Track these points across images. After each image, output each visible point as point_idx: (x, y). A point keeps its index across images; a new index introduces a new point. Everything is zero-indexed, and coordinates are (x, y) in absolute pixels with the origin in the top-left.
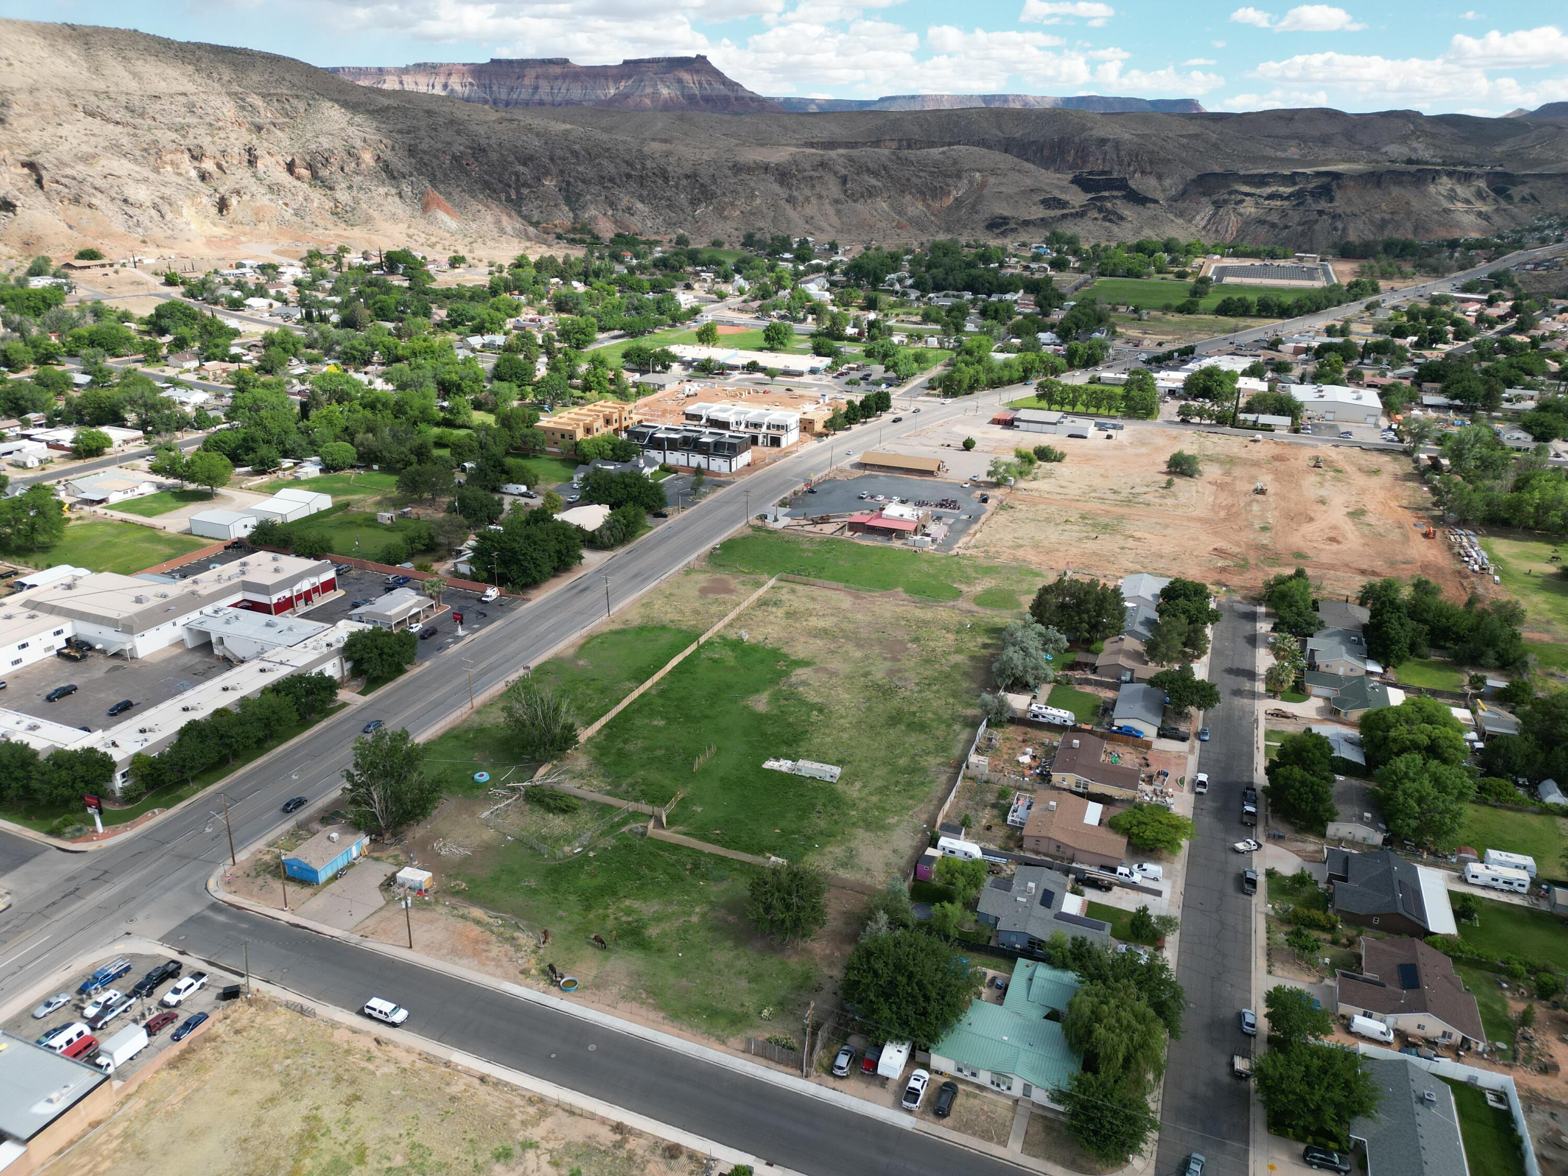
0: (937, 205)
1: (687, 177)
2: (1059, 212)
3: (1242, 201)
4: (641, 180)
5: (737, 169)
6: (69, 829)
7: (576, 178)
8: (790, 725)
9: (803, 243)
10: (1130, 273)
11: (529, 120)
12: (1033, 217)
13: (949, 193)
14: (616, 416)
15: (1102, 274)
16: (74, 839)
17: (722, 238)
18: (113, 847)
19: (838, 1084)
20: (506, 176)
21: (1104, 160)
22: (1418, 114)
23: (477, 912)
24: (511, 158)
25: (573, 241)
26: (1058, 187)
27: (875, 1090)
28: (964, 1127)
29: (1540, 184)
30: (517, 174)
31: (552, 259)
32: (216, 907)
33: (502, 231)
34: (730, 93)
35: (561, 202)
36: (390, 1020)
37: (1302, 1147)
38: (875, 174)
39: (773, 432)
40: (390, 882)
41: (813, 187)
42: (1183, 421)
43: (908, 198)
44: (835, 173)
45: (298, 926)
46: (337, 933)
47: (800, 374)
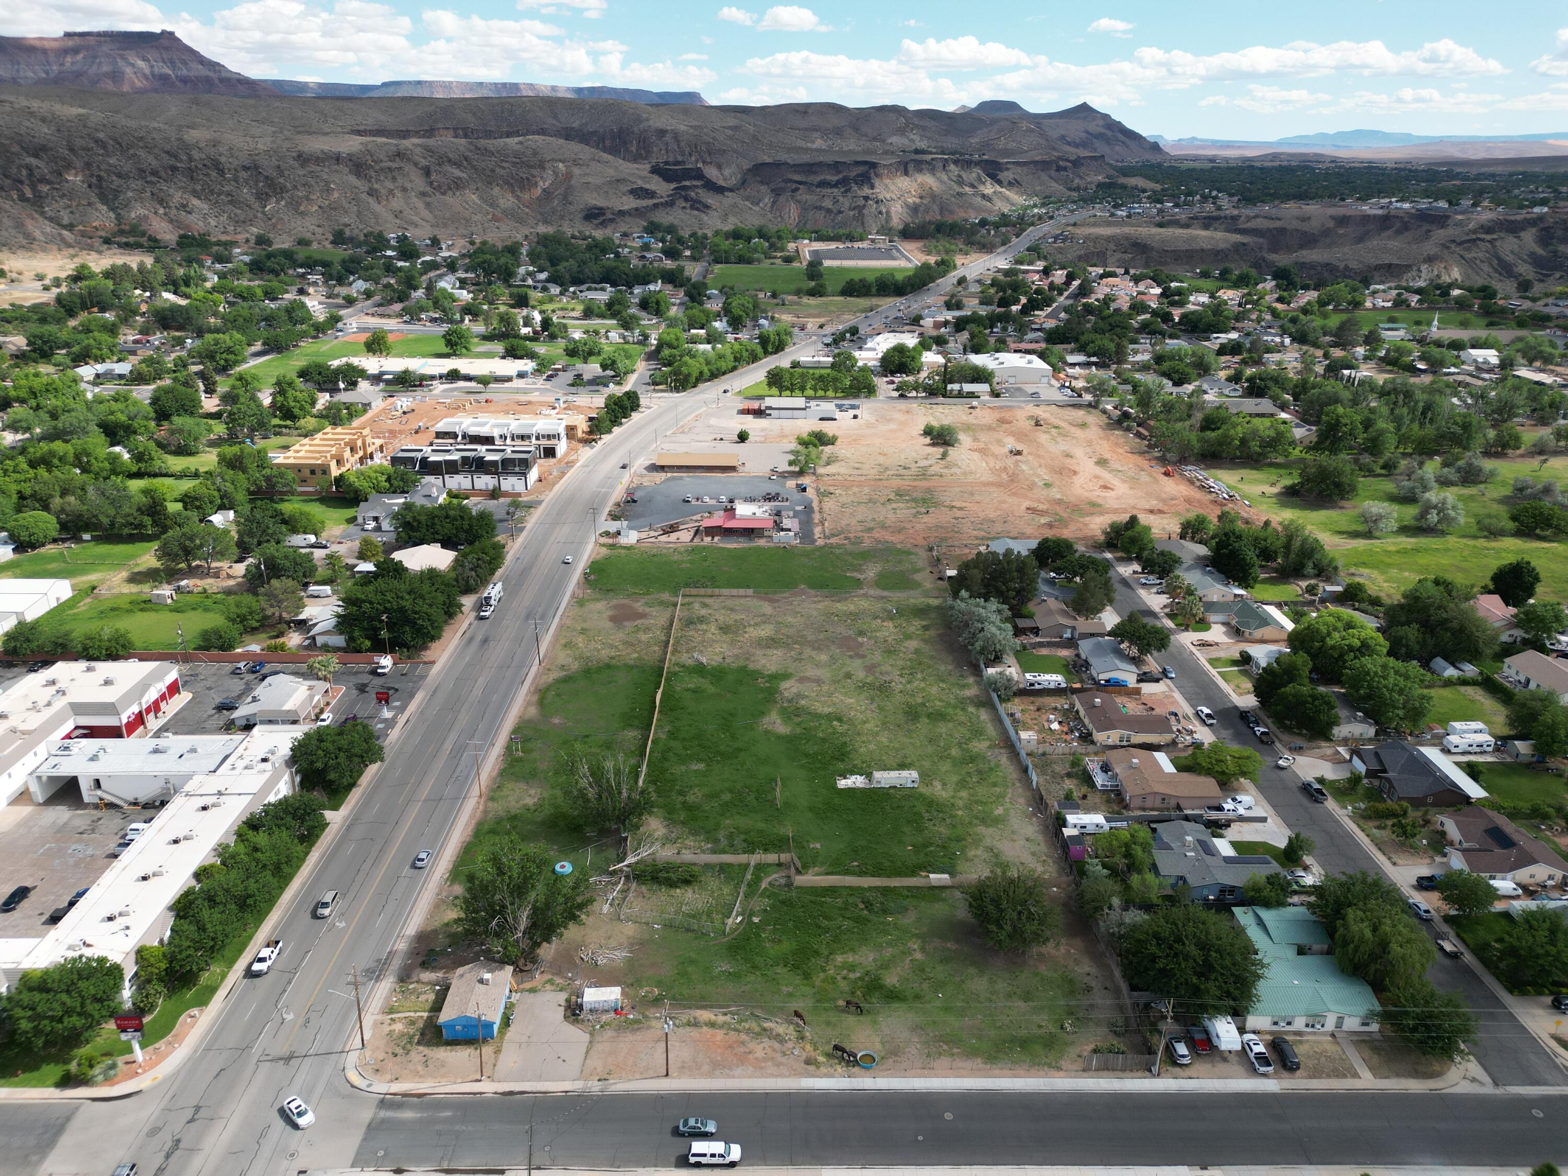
0: (527, 196)
1: (245, 168)
2: (651, 202)
3: (797, 190)
4: (191, 173)
5: (303, 159)
6: (97, 1070)
7: (108, 172)
8: (824, 740)
9: (402, 240)
10: (741, 260)
11: (24, 103)
12: (626, 208)
13: (536, 184)
14: (359, 443)
15: (717, 261)
16: (109, 1080)
17: (308, 236)
18: (176, 1074)
19: (1188, 1072)
20: (14, 170)
21: (667, 151)
22: (904, 109)
23: (705, 1015)
24: (16, 149)
25: (126, 246)
26: (640, 177)
27: (1222, 1066)
28: (1316, 1073)
29: (1019, 170)
30: (29, 168)
31: (126, 268)
32: (384, 1103)
33: (31, 239)
34: (211, 74)
35: (94, 199)
36: (728, 1160)
37: (1548, 1000)
38: (458, 165)
39: (544, 442)
40: (574, 1011)
41: (394, 179)
42: (902, 396)
43: (497, 190)
44: (416, 164)
45: (511, 1093)
46: (567, 1086)
47: (509, 379)
